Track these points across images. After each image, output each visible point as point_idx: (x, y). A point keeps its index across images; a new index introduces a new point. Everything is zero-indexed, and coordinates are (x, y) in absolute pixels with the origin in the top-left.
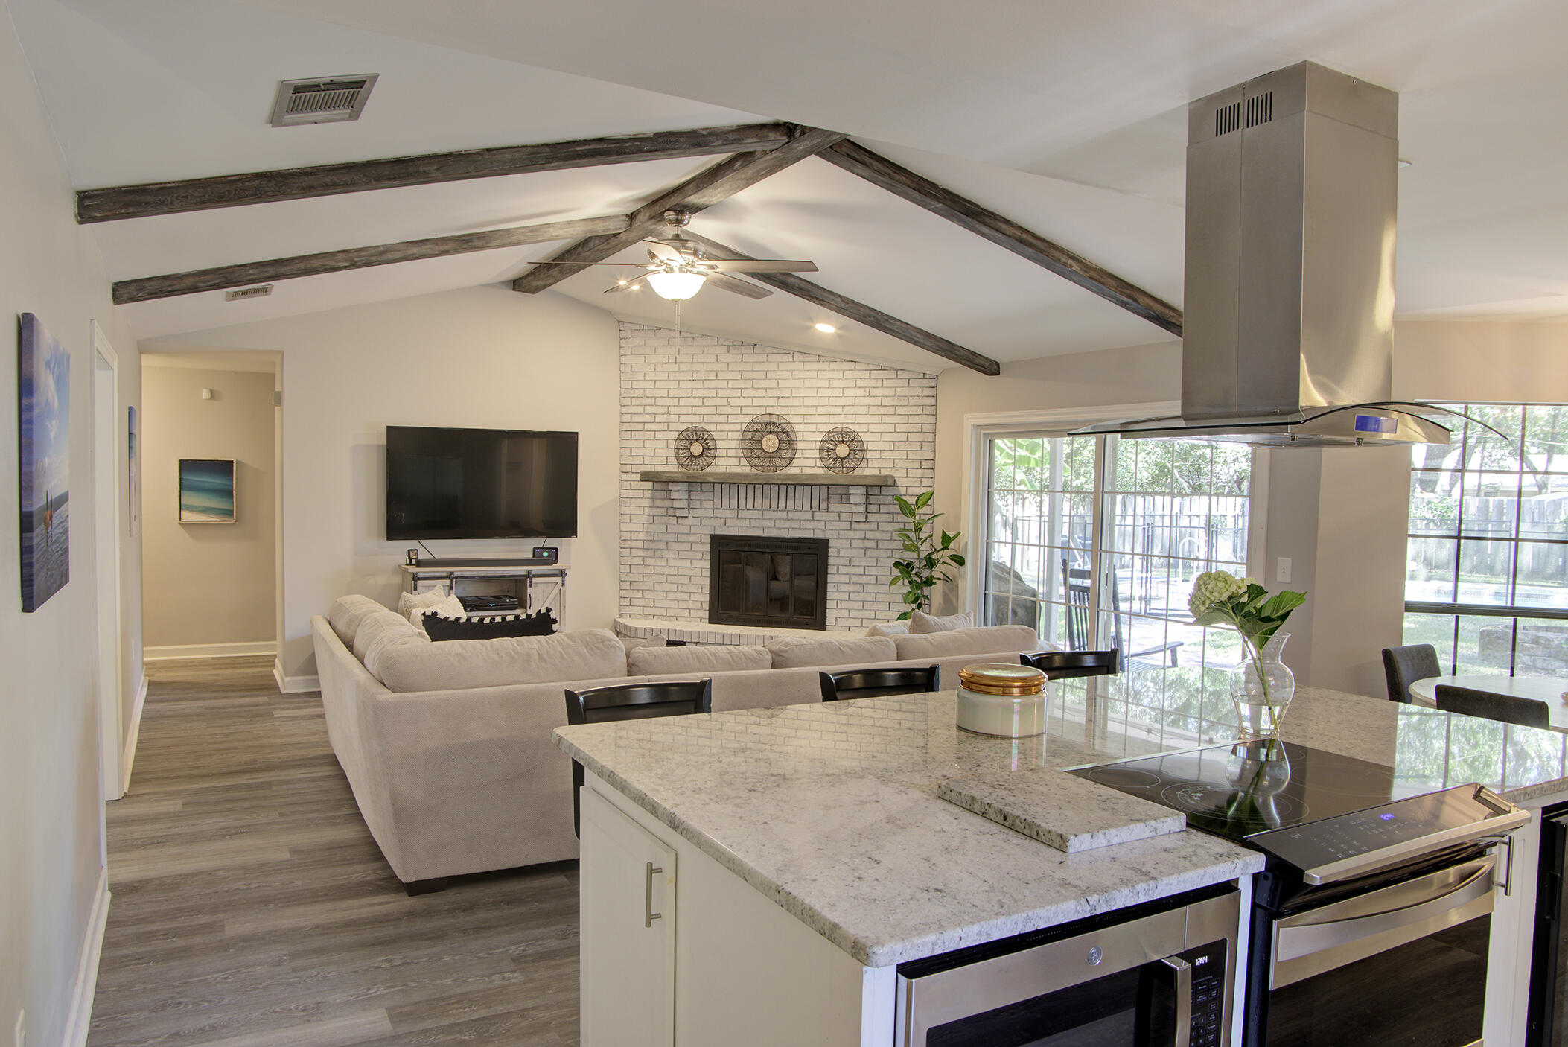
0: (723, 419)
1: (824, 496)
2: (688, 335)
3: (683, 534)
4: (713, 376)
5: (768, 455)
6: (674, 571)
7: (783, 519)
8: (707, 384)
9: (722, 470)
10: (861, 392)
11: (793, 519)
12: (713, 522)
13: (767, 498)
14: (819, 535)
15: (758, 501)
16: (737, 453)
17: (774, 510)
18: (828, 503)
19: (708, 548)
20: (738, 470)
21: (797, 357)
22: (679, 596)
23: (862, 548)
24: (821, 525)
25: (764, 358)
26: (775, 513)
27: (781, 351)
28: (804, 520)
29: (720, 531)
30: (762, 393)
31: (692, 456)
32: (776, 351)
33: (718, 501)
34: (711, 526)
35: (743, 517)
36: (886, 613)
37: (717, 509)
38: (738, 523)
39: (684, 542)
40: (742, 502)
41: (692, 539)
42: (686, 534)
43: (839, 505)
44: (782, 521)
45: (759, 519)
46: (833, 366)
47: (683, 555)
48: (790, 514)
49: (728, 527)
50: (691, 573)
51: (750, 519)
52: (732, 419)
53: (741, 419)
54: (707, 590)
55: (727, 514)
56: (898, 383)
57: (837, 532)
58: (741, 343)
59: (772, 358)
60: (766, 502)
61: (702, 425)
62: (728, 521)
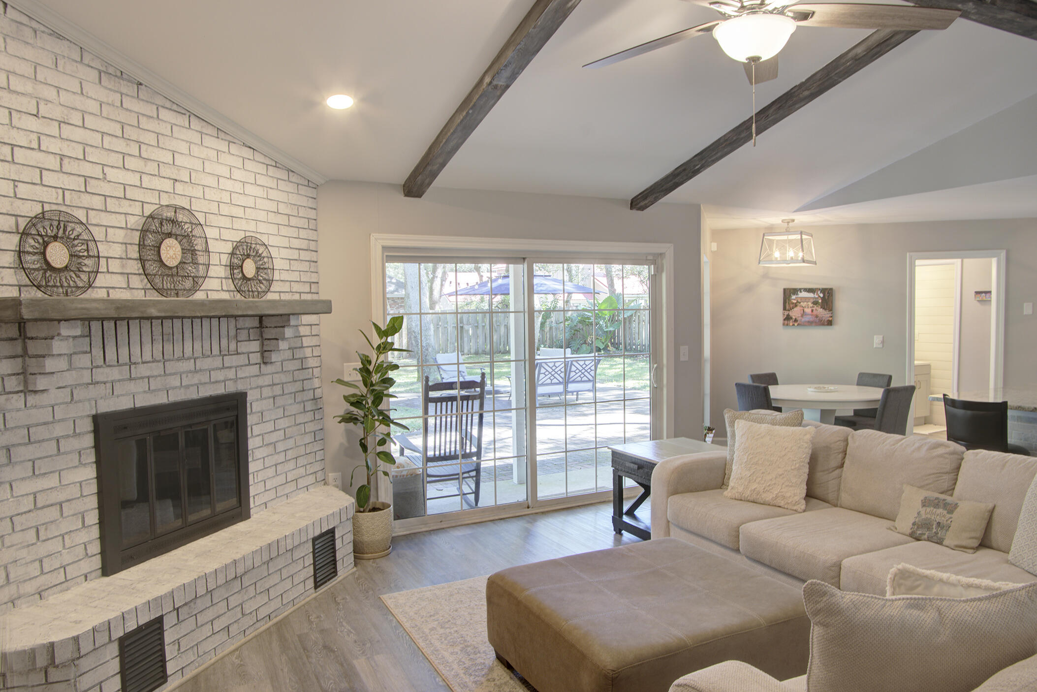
0: (97, 202)
1: (232, 332)
2: (24, 20)
3: (37, 425)
4: (76, 119)
5: (167, 272)
6: (27, 503)
7: (190, 372)
8: (67, 131)
9: (101, 294)
10: (259, 192)
11: (201, 370)
12: (93, 391)
13: (168, 340)
14: (231, 388)
15: (158, 347)
16: (123, 266)
17: (179, 360)
18: (238, 341)
19: (89, 441)
20: (125, 295)
21: (196, 124)
22: (42, 549)
23: (269, 398)
24: (231, 374)
25: (151, 110)
26: (180, 364)
27: (175, 107)
28: (213, 370)
29: (108, 406)
30: (152, 168)
31: (49, 267)
32: (168, 104)
33: (97, 352)
34: (89, 400)
35: (139, 376)
36: (294, 472)
37: (97, 367)
38: (132, 387)
39: (43, 440)
40: (136, 350)
41: (59, 430)
42: (45, 424)
43: (248, 342)
44: (189, 374)
45: (160, 376)
46: (234, 149)
47: (41, 467)
48: (197, 361)
49: (118, 396)
50: (61, 496)
51: (148, 378)
52: (112, 205)
53: (125, 207)
54: (93, 518)
55: (114, 374)
56: (290, 188)
57: (248, 380)
58: (119, 74)
59: (165, 114)
60: (168, 347)
61: (63, 209)
62: (117, 386)
